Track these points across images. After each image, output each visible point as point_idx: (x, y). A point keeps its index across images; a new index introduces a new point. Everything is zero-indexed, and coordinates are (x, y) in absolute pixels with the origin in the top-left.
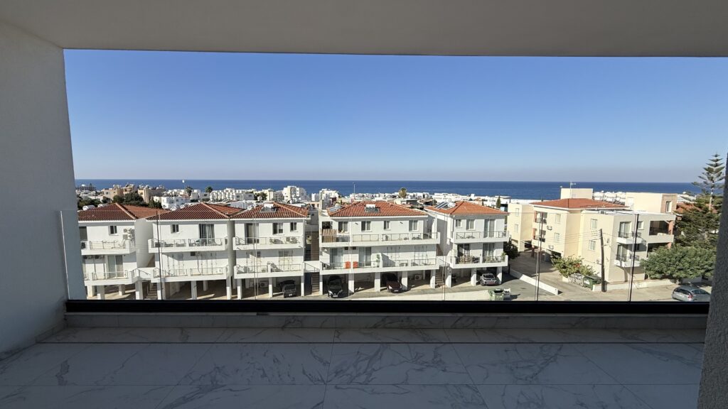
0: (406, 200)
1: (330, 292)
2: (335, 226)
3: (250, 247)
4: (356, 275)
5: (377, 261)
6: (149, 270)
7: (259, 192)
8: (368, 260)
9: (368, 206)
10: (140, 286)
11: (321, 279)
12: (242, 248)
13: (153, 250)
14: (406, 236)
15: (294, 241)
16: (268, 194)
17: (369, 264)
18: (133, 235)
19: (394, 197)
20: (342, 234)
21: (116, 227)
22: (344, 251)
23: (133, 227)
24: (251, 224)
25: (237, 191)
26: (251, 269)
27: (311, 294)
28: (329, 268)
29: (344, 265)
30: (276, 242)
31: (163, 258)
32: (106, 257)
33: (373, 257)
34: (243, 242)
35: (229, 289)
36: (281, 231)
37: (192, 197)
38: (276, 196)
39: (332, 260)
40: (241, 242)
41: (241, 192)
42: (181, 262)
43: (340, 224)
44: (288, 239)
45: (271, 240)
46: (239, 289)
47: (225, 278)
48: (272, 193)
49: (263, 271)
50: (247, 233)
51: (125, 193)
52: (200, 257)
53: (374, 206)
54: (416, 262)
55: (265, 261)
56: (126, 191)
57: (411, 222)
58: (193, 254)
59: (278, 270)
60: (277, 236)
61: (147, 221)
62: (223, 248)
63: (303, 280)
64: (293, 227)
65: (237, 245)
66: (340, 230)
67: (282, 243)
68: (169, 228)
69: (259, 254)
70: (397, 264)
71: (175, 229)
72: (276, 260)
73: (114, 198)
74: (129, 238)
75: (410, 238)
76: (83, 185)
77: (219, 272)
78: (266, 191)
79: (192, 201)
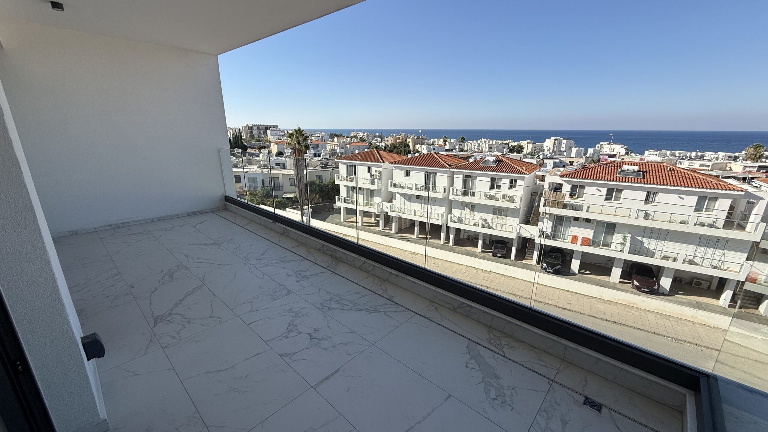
0: (757, 164)
1: (545, 265)
2: (567, 188)
3: (466, 199)
4: (584, 255)
5: (621, 244)
6: (388, 204)
7: (516, 144)
8: (608, 240)
9: (625, 167)
10: (382, 216)
11: (537, 247)
12: (457, 198)
13: (391, 189)
14: (685, 218)
15: (511, 199)
16: (526, 147)
17: (607, 245)
18: (381, 176)
19: (736, 159)
20: (573, 201)
21: (371, 167)
22: (572, 221)
23: (381, 169)
24: (469, 177)
25: (491, 141)
26: (464, 221)
27: (522, 260)
28: (548, 237)
29: (570, 239)
30: (491, 197)
31: (398, 196)
32: (365, 190)
33: (617, 238)
34: (459, 193)
35: (443, 235)
36: (499, 187)
37: (447, 147)
38: (534, 149)
39: (555, 229)
40: (458, 193)
41: (494, 143)
42: (409, 203)
43: (574, 187)
44: (504, 197)
45: (486, 196)
46: (451, 237)
47: (440, 224)
48: (530, 145)
49: (475, 225)
50: (465, 185)
51: (398, 141)
52: (423, 201)
53: (636, 168)
54: (697, 260)
55: (478, 216)
56: (399, 139)
57: (702, 199)
58: (418, 197)
59: (489, 227)
60: (493, 192)
61: (389, 165)
62: (440, 196)
63: (515, 243)
64: (513, 184)
65: (453, 194)
66: (572, 196)
67: (497, 200)
68: (403, 173)
69: (473, 207)
70: (658, 254)
71: (407, 174)
72: (489, 217)
73: (391, 145)
74: (378, 177)
75: (691, 224)
76: (377, 134)
77: (436, 217)
78: (524, 143)
79: (446, 150)
